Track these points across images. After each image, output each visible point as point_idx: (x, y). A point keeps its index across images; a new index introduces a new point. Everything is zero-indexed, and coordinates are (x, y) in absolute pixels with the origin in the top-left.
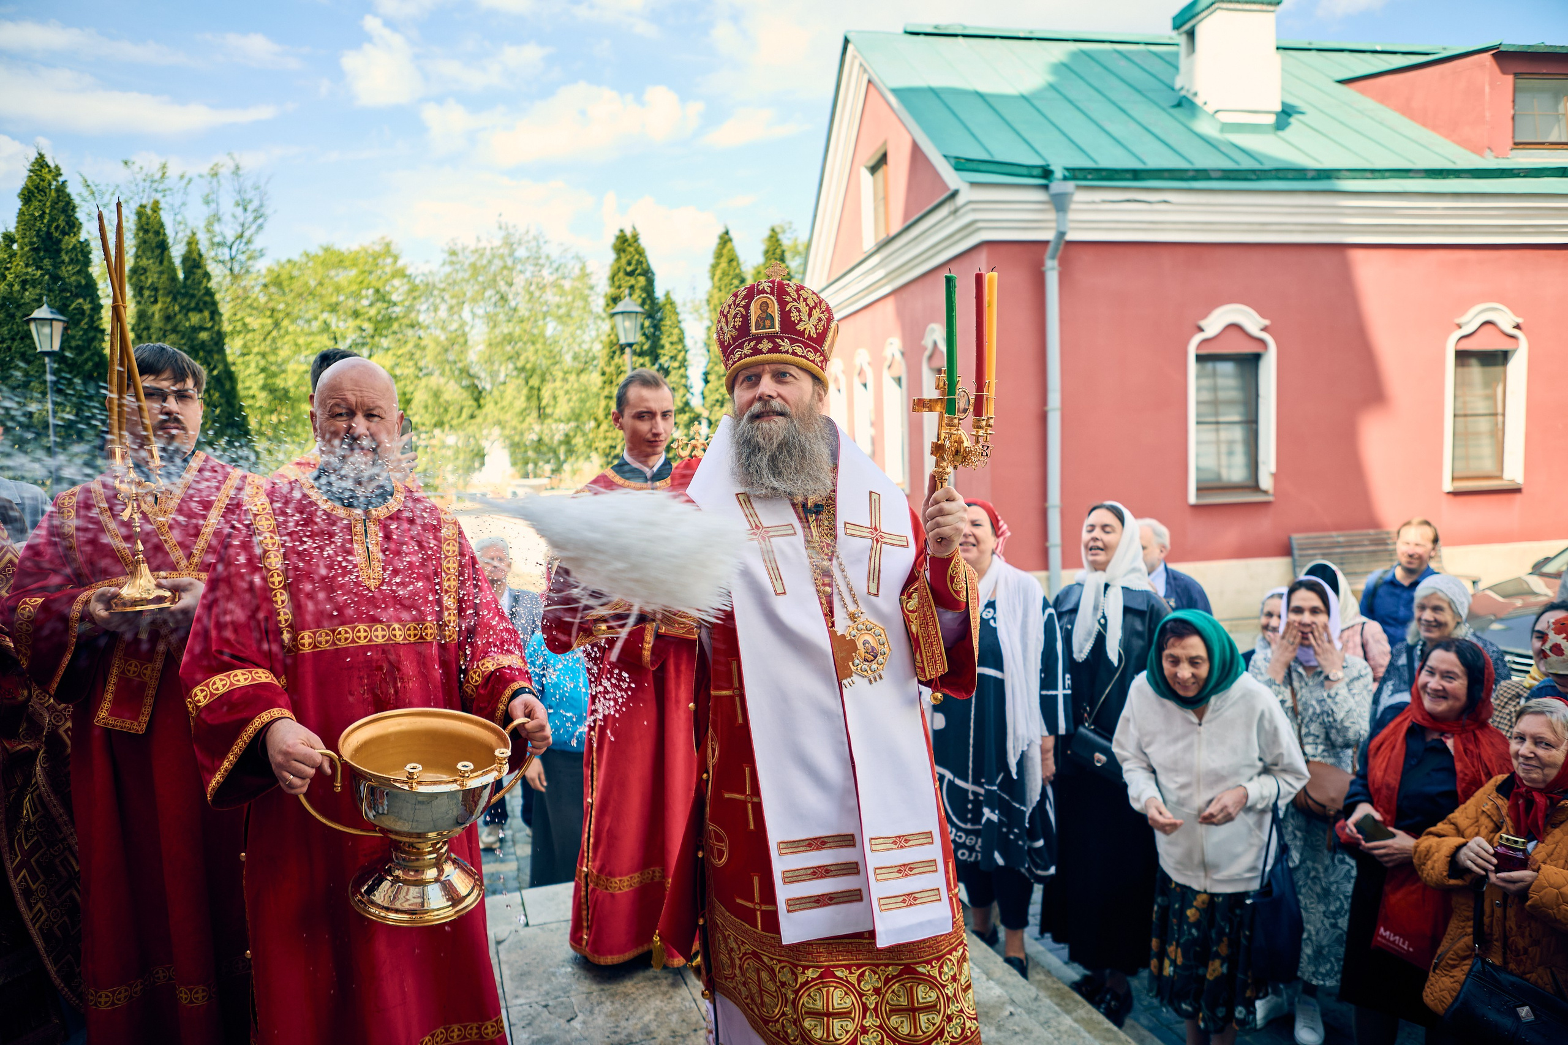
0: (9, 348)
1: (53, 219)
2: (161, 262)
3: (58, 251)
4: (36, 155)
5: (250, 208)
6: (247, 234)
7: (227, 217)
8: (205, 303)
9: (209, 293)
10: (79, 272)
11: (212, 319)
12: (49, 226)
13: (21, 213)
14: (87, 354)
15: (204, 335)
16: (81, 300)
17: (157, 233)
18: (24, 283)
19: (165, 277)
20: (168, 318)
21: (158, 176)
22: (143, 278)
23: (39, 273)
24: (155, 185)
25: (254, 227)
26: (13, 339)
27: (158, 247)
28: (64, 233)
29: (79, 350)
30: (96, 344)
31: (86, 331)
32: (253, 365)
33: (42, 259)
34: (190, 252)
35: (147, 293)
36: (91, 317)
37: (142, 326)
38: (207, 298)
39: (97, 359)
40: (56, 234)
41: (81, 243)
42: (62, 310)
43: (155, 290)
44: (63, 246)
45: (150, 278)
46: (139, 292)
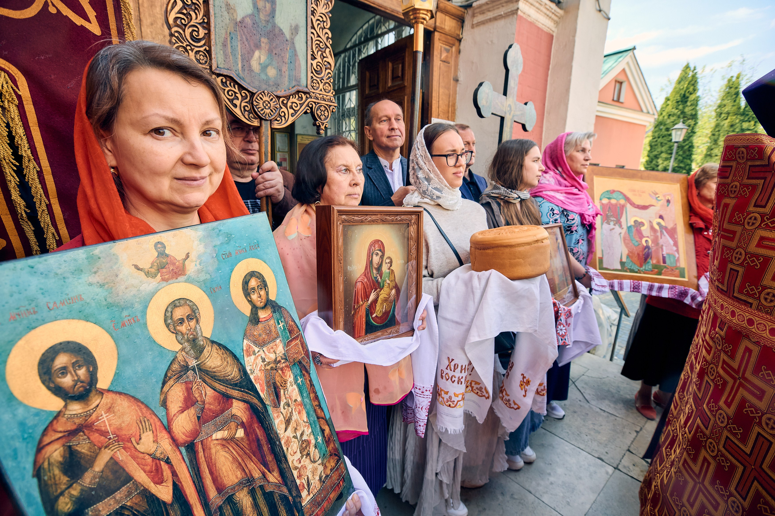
0: (656, 141)
1: (687, 88)
2: (735, 101)
3: (686, 102)
10: (693, 109)
12: (685, 92)
13: (675, 88)
16: (690, 121)
17: (736, 88)
18: (670, 115)
19: (735, 108)
22: (723, 109)
23: (677, 111)
26: (659, 137)
28: (691, 94)
33: (679, 105)
35: (723, 115)
36: (693, 127)
37: (717, 130)
39: (690, 144)
40: (687, 95)
43: (728, 113)
44: (690, 99)
45: (726, 109)
46: (719, 115)
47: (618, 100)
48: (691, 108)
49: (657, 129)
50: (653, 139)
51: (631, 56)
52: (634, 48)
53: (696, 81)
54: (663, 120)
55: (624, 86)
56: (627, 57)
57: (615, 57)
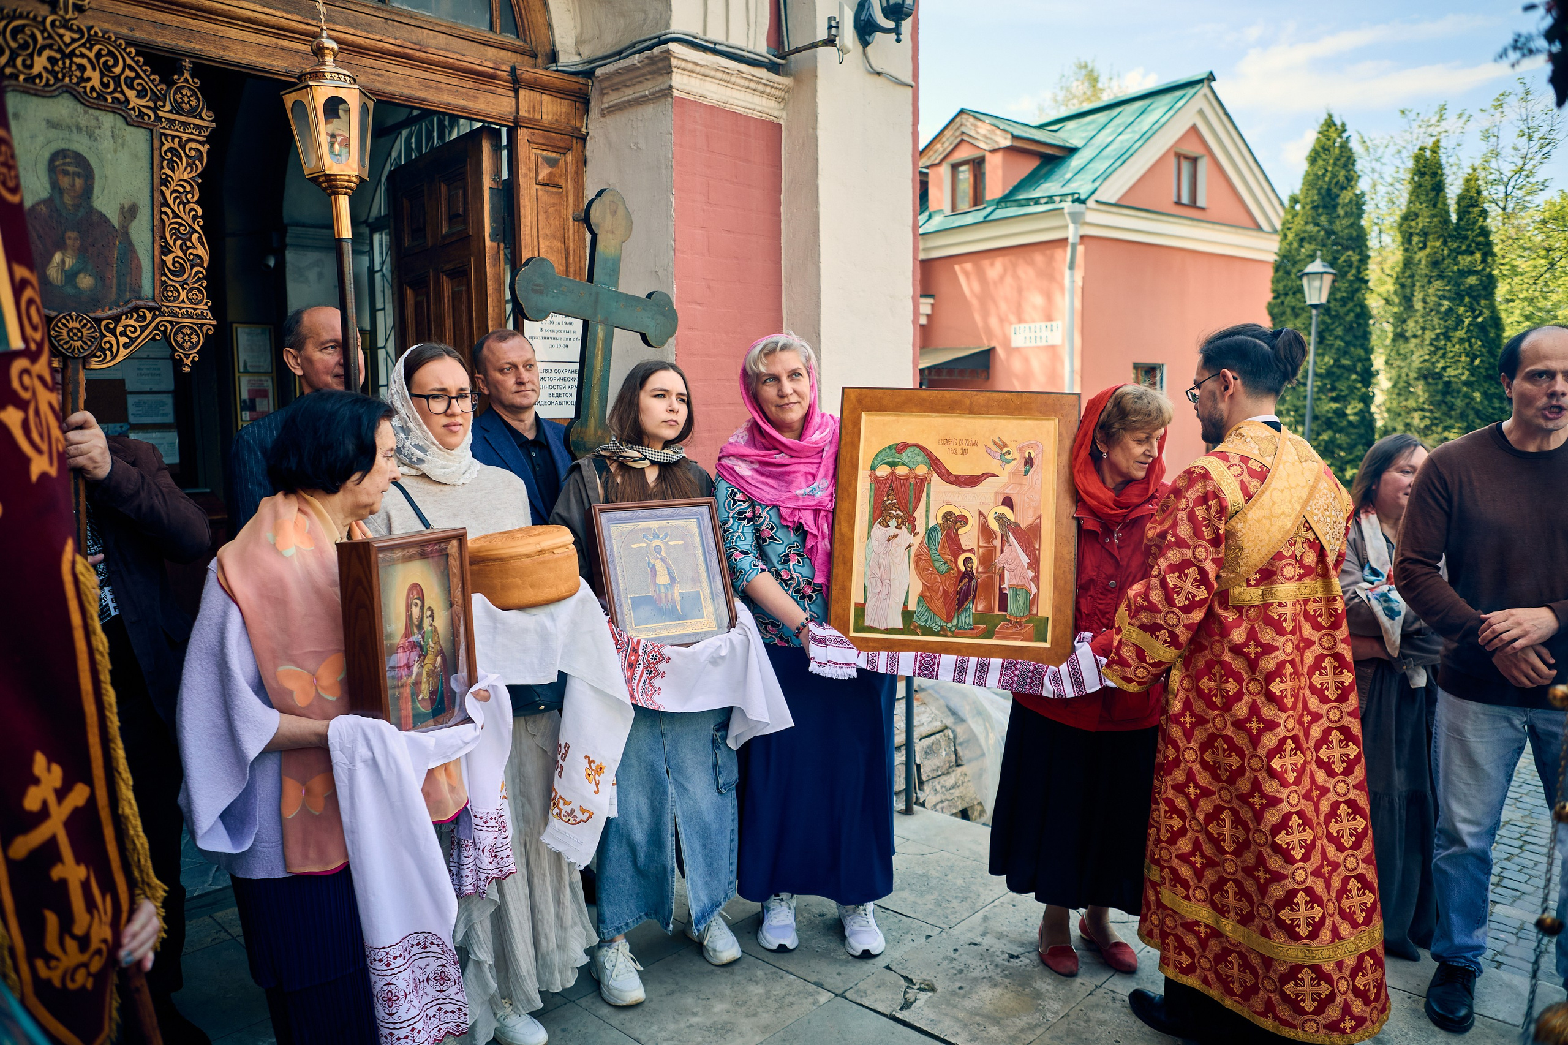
0: (1282, 303)
1: (1334, 175)
2: (1435, 206)
3: (1335, 207)
4: (1325, 116)
5: (1536, 136)
6: (1528, 167)
7: (1507, 151)
8: (1478, 244)
9: (1485, 232)
10: (1352, 225)
11: (1484, 261)
12: (1330, 182)
13: (1307, 174)
14: (1351, 305)
15: (1472, 280)
16: (1350, 253)
17: (1435, 174)
18: (1302, 240)
19: (1436, 220)
20: (1435, 264)
21: (1434, 120)
22: (1413, 224)
23: (1317, 228)
24: (1430, 130)
25: (1539, 156)
26: (1286, 295)
27: (1433, 189)
28: (1343, 188)
29: (1344, 302)
30: (1359, 295)
31: (1351, 282)
32: (1518, 312)
33: (1319, 215)
34: (1467, 190)
35: (1415, 239)
36: (1358, 268)
38: (1481, 239)
39: (1358, 310)
40: (1335, 190)
41: (1356, 195)
42: (1332, 265)
43: (1425, 234)
44: (1340, 201)
45: (1421, 223)
46: (1407, 239)
47: (1193, 204)
48: (1345, 222)
49: (1280, 273)
50: (1275, 298)
51: (1205, 95)
52: (1211, 77)
53: (1349, 158)
54: (1289, 251)
55: (1203, 166)
56: (1198, 99)
57: (1168, 98)
